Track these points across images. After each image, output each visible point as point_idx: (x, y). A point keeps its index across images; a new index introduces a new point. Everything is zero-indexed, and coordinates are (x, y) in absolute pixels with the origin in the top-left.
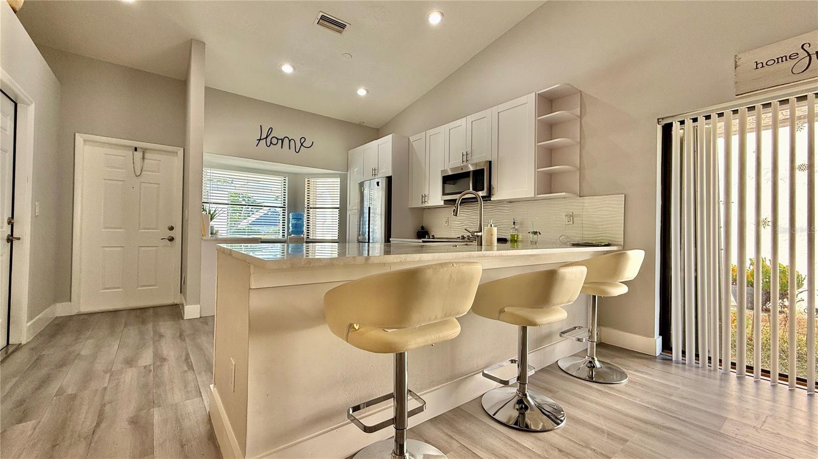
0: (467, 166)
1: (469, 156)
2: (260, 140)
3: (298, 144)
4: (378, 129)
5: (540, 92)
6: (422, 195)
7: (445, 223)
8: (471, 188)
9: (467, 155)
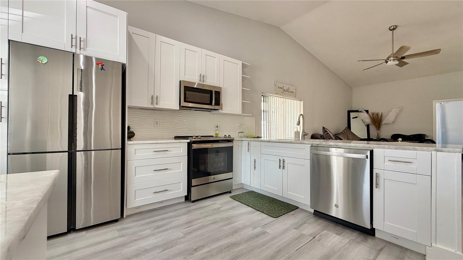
5: (243, 62)
6: (152, 96)
7: (155, 124)
8: (213, 101)
9: (204, 77)
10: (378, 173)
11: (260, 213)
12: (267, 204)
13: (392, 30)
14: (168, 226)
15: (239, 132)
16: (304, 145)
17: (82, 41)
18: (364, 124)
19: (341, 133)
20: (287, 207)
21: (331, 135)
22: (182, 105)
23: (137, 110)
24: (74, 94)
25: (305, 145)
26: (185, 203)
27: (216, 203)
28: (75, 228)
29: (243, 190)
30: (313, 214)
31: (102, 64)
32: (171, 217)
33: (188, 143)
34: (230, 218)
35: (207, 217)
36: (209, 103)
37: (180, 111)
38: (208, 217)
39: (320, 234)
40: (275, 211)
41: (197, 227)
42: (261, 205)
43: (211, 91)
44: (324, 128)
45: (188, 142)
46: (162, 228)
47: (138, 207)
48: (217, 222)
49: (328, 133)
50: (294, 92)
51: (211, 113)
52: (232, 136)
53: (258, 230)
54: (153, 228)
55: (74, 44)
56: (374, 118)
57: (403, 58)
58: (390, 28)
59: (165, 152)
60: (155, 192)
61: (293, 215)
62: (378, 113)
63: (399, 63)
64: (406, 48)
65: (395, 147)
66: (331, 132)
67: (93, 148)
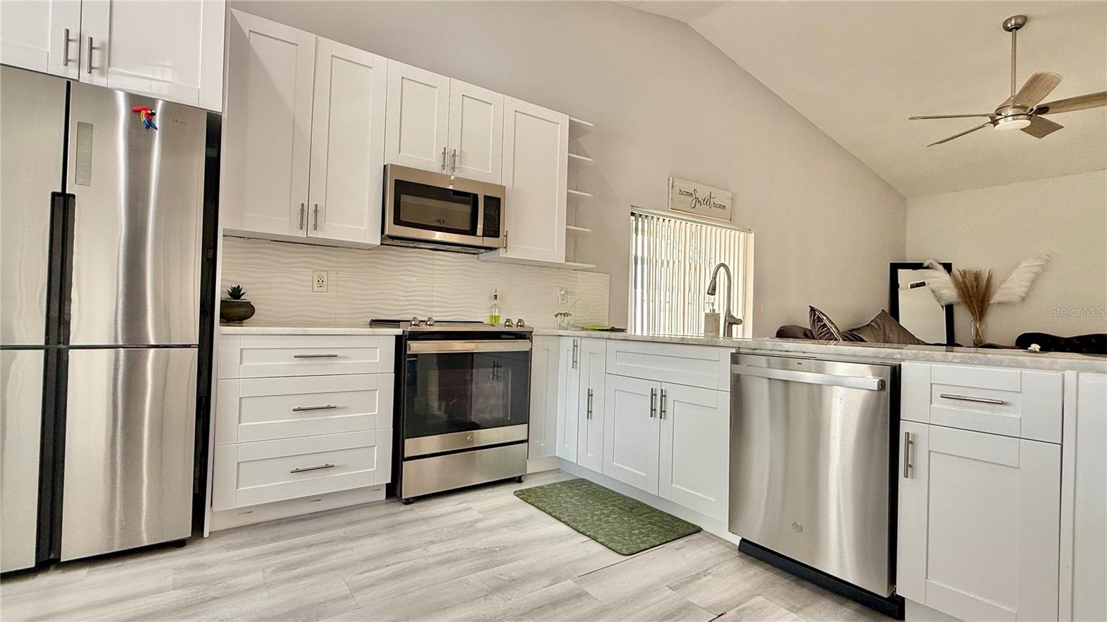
1: (457, 160)
5: (573, 119)
6: (303, 205)
7: (315, 285)
8: (479, 226)
9: (454, 155)
10: (914, 435)
11: (586, 538)
12: (613, 516)
13: (1011, 30)
14: (318, 565)
15: (557, 313)
16: (717, 349)
17: (95, 48)
18: (939, 302)
19: (868, 325)
20: (667, 527)
21: (833, 330)
22: (387, 232)
23: (263, 243)
24: (67, 192)
25: (721, 349)
26: (386, 503)
27: (470, 509)
28: (60, 559)
29: (560, 475)
30: (739, 550)
31: (149, 112)
32: (331, 541)
33: (398, 338)
34: (497, 549)
35: (432, 546)
36: (467, 228)
37: (381, 249)
38: (435, 545)
39: (740, 607)
40: (631, 535)
41: (397, 570)
42: (596, 517)
43: (475, 197)
44: (813, 310)
45: (399, 334)
46: (298, 571)
47: (249, 511)
48: (456, 560)
49: (825, 326)
50: (728, 206)
51: (478, 258)
52: (529, 323)
53: (568, 585)
54: (274, 568)
55: (73, 54)
56: (966, 286)
57: (1044, 109)
58: (1006, 23)
59: (329, 361)
60: (297, 471)
61: (677, 549)
62: (980, 271)
63: (1031, 125)
64: (1049, 79)
65: (961, 357)
66: (832, 323)
67: (123, 342)
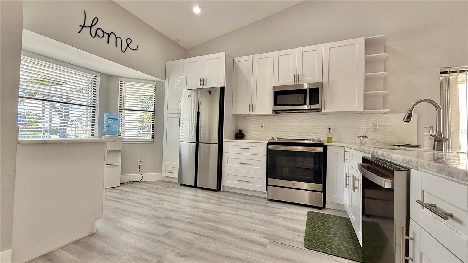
0: (302, 85)
1: (300, 78)
2: (83, 27)
3: (125, 45)
4: (186, 50)
5: (369, 37)
6: (249, 105)
7: (261, 128)
8: (307, 101)
9: (299, 76)
15: (359, 136)
17: (204, 81)
24: (199, 111)
31: (210, 91)
36: (302, 103)
45: (267, 143)
55: (201, 83)
59: (248, 150)
60: (240, 180)
